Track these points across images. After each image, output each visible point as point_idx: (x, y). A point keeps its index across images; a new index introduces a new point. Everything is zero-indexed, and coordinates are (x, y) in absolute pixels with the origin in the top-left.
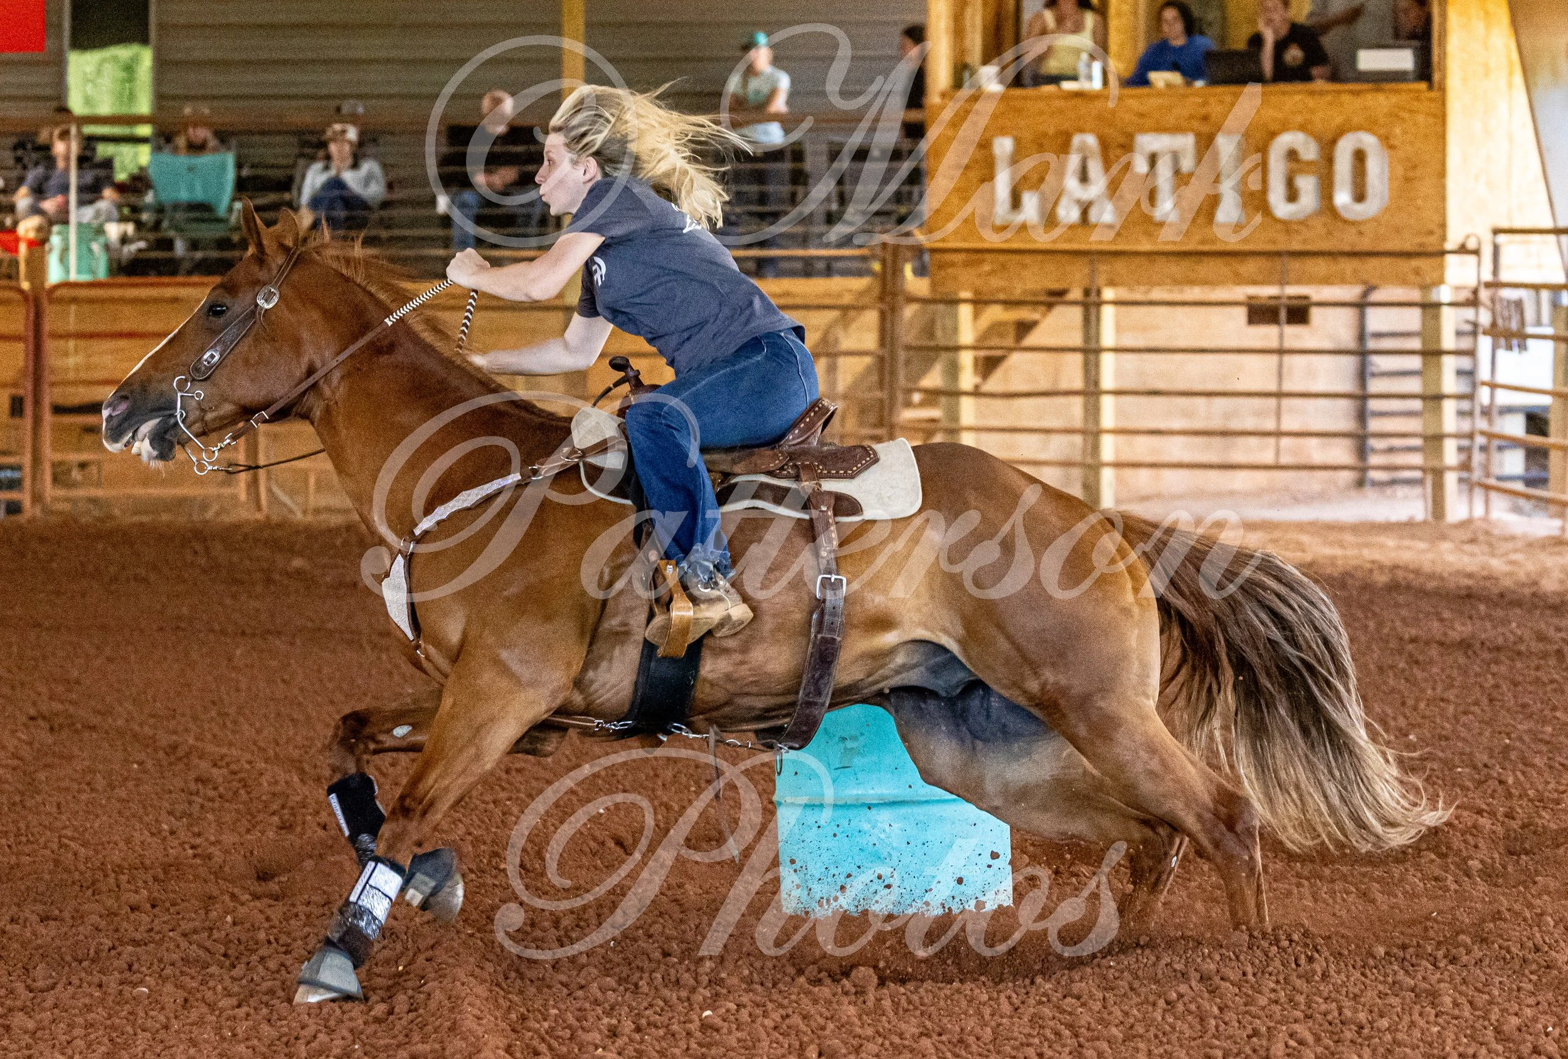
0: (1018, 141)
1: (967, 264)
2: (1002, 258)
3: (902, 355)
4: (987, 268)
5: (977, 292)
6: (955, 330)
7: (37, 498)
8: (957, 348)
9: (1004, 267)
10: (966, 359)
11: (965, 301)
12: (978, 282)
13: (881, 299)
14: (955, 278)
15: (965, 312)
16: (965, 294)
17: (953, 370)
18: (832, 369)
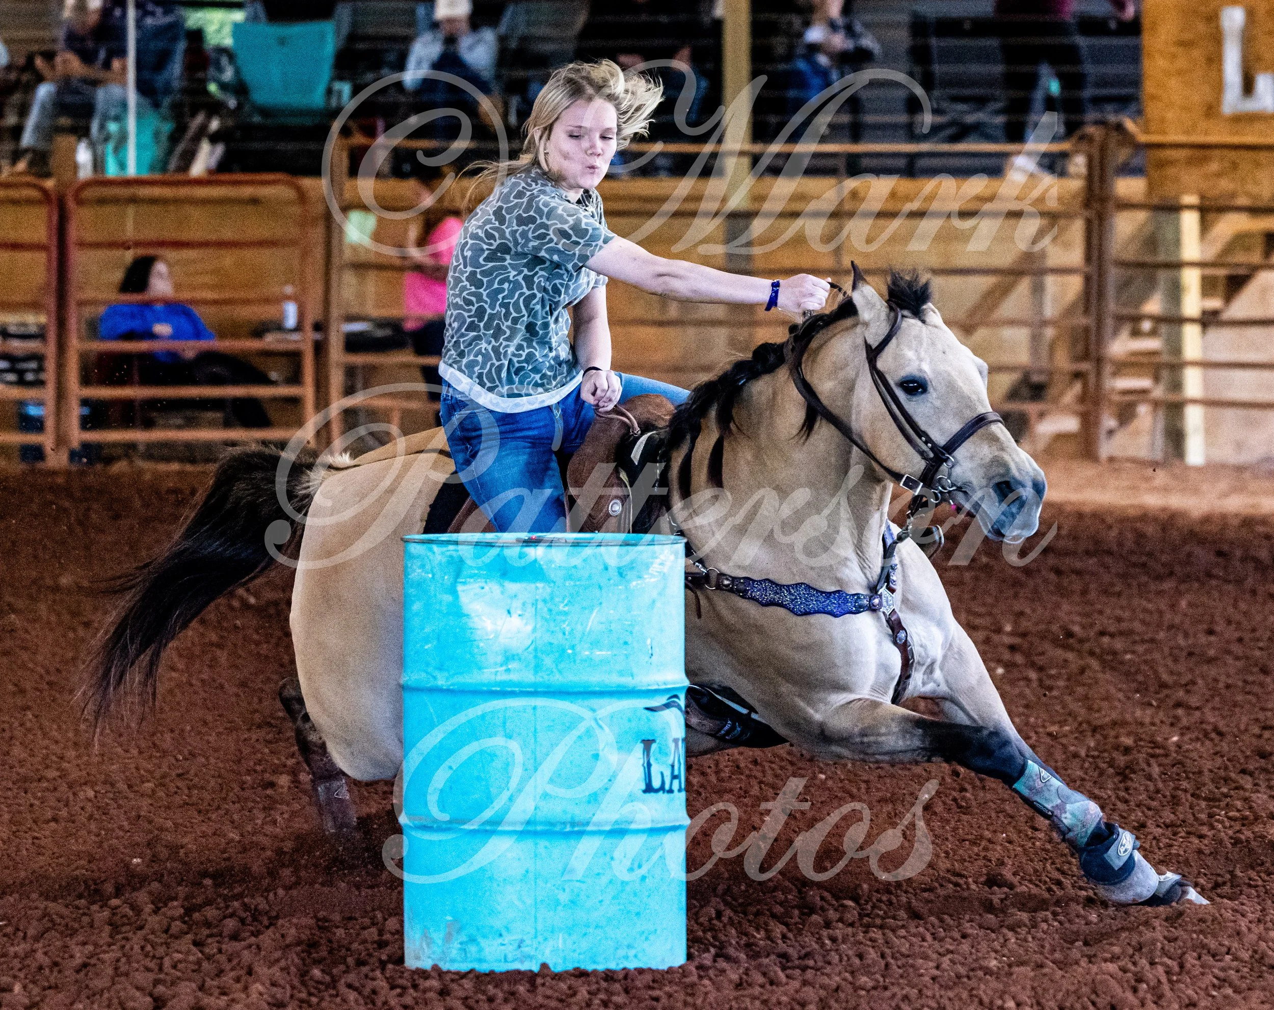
0: (1250, 14)
1: (1190, 162)
2: (1233, 155)
3: (1113, 274)
4: (1214, 166)
5: (1202, 197)
6: (1177, 242)
7: (61, 440)
8: (1178, 265)
9: (1235, 166)
10: (1191, 278)
11: (1190, 207)
12: (1204, 185)
13: (1087, 204)
14: (1176, 180)
15: (1190, 221)
16: (1190, 199)
17: (1175, 292)
18: (1038, 290)
